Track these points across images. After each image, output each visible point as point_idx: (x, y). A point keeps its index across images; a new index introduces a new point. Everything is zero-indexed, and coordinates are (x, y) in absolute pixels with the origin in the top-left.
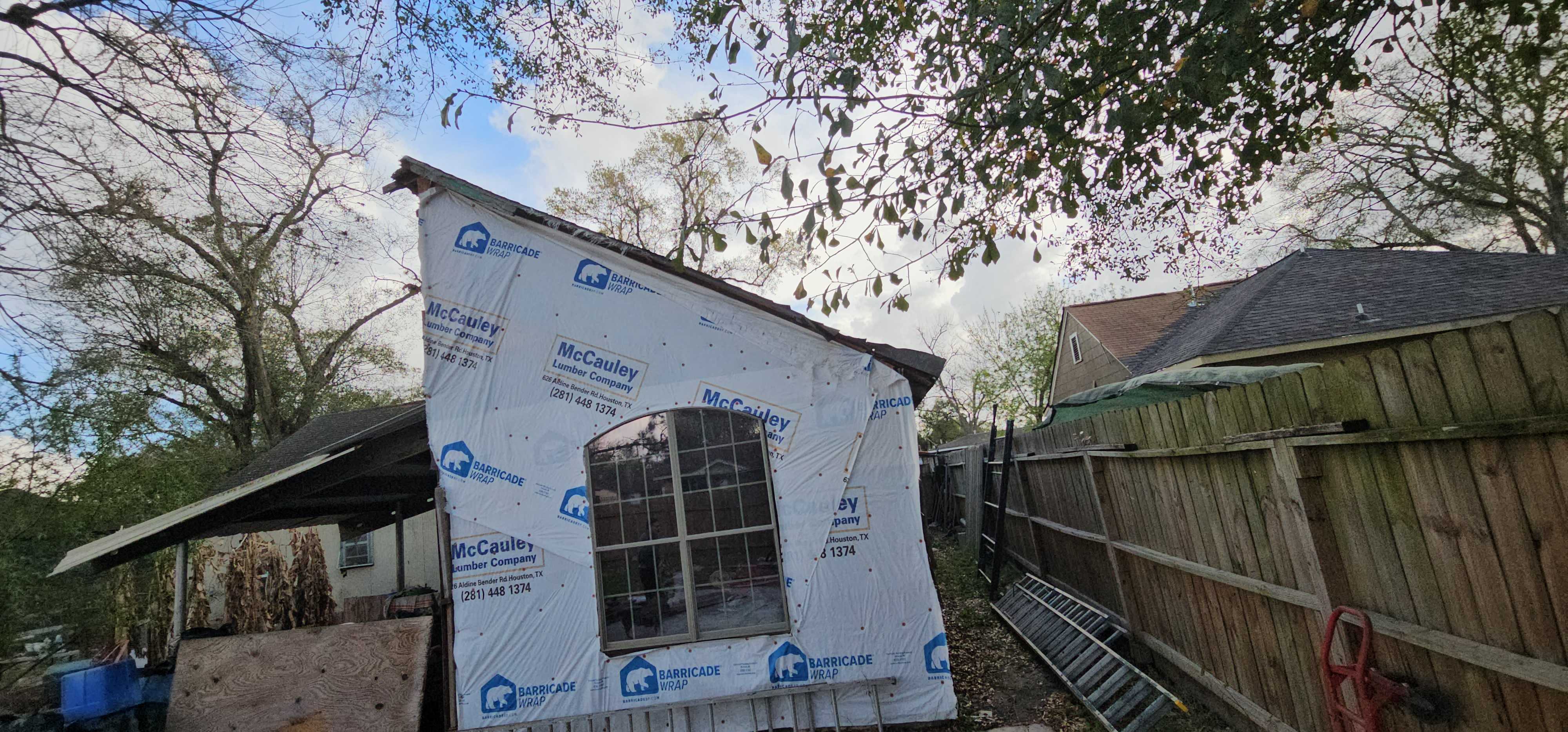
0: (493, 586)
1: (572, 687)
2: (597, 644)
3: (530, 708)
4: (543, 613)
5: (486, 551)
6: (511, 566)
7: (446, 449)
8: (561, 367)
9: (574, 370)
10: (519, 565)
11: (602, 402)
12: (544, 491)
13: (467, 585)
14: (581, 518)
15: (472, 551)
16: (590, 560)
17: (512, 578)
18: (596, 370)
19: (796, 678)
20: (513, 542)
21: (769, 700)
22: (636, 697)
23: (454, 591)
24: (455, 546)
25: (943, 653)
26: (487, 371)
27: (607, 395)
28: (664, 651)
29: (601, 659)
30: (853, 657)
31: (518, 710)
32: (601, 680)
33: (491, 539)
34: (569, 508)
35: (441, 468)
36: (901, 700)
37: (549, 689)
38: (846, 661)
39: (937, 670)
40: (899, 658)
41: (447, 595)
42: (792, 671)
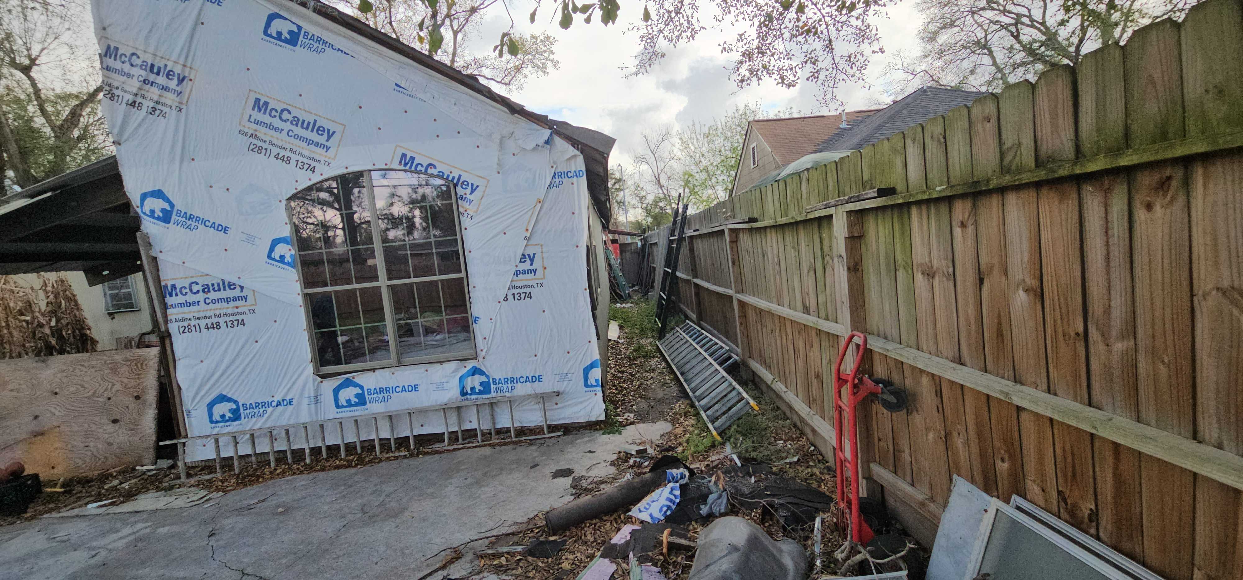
0: (209, 322)
1: (290, 402)
2: (310, 369)
3: (254, 419)
4: (259, 344)
5: (198, 292)
6: (225, 305)
7: (144, 196)
8: (257, 122)
9: (270, 127)
10: (232, 304)
11: (301, 159)
12: (250, 239)
13: (183, 320)
14: (288, 264)
15: (184, 291)
16: (300, 300)
17: (225, 315)
18: (293, 128)
19: (481, 393)
20: (224, 284)
21: (459, 409)
22: (347, 409)
23: (170, 325)
24: (166, 286)
25: (596, 374)
26: (178, 121)
27: (306, 153)
28: (371, 373)
29: (314, 380)
30: (527, 377)
31: (243, 421)
32: (316, 397)
33: (202, 281)
34: (276, 254)
35: (142, 215)
36: (563, 408)
37: (269, 404)
38: (522, 380)
39: (592, 386)
40: (564, 377)
41: (163, 329)
42: (478, 388)
